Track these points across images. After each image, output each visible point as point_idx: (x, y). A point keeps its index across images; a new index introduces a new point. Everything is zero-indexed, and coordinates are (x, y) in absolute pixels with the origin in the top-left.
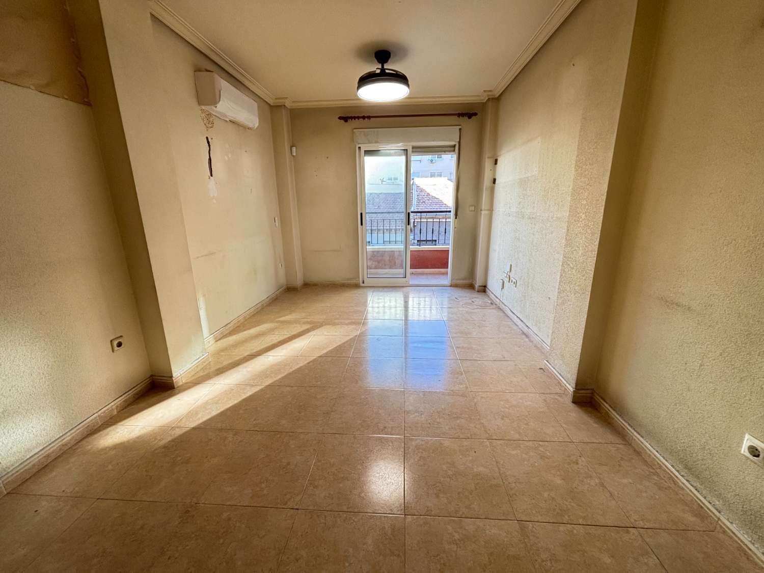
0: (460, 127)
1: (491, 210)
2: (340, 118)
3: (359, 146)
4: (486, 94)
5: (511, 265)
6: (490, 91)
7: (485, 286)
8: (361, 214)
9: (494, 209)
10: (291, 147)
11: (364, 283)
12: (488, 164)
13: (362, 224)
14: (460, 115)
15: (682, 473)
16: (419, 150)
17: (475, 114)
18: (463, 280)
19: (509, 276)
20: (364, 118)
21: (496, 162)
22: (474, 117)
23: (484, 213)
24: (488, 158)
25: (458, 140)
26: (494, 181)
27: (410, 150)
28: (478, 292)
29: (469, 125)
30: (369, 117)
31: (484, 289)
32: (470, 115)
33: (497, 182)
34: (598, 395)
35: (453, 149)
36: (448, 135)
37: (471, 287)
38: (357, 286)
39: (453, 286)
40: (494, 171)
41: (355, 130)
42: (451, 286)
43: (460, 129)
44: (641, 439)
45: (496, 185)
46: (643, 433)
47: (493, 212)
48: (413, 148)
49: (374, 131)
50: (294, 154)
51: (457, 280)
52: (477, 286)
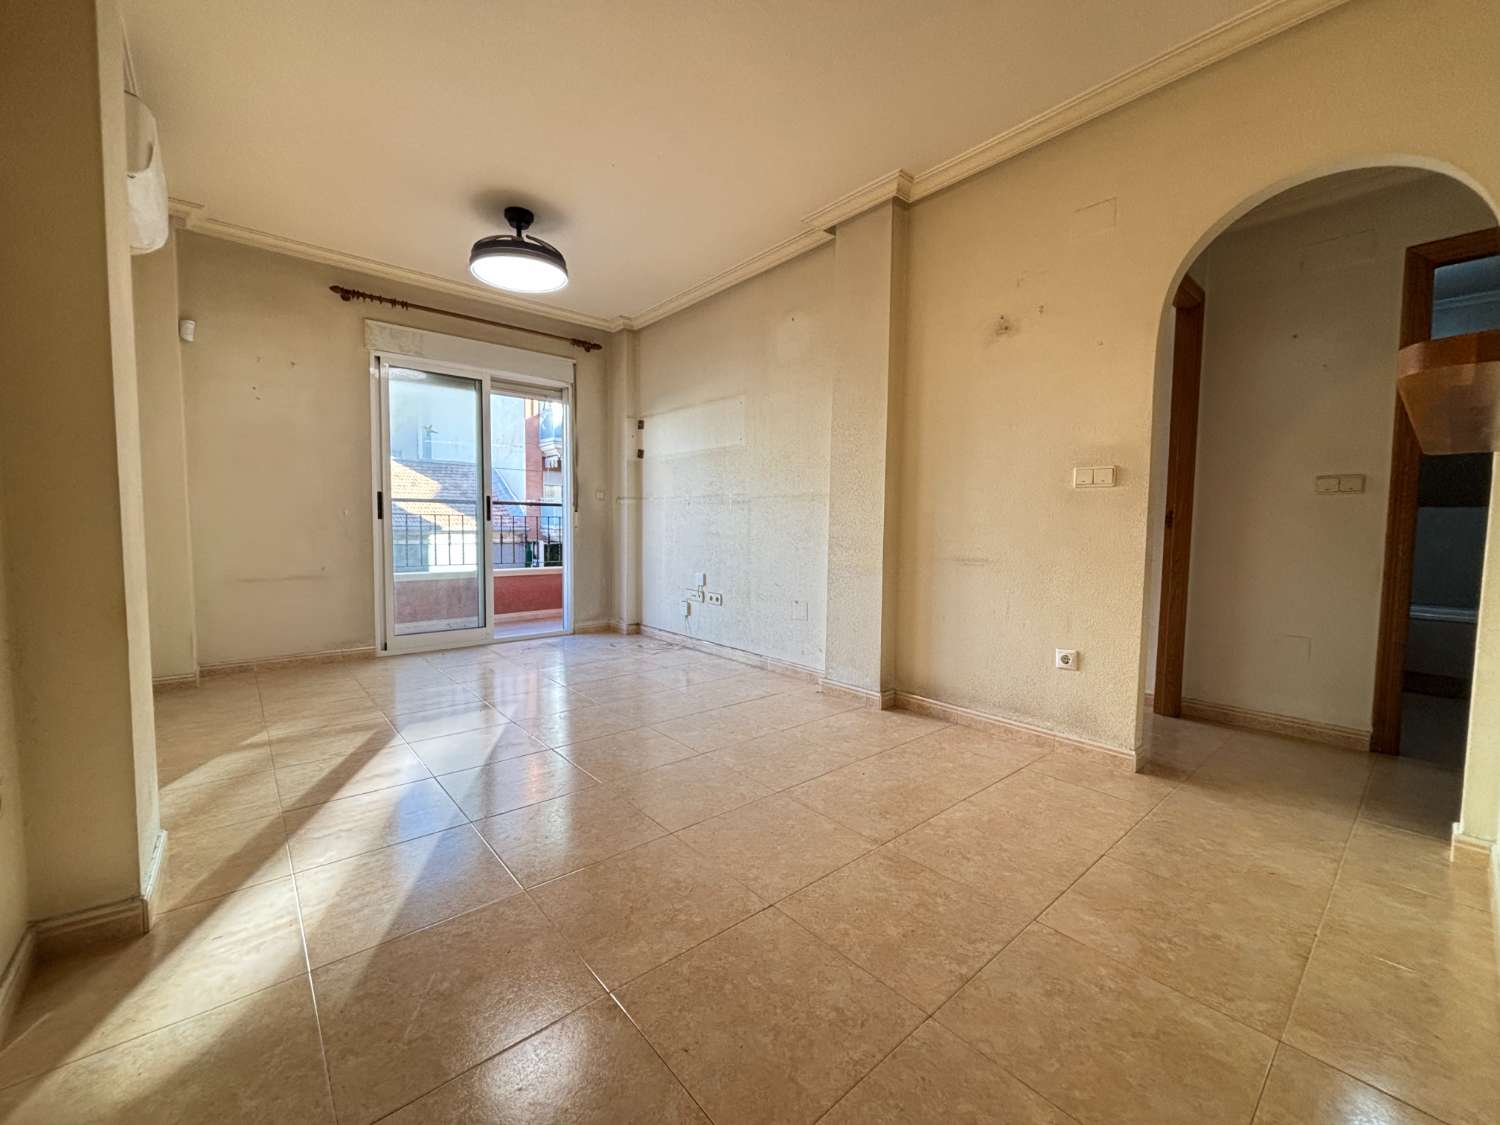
0: (574, 361)
1: (639, 498)
2: (334, 289)
3: (378, 354)
4: (622, 321)
5: (705, 576)
6: (629, 319)
7: (638, 624)
8: (380, 495)
9: (644, 495)
10: (183, 318)
11: (386, 649)
12: (627, 427)
13: (380, 516)
14: (576, 342)
15: (1015, 718)
16: (503, 385)
17: (598, 347)
18: (594, 619)
19: (703, 593)
20: (394, 302)
21: (641, 425)
22: (594, 352)
23: (627, 504)
24: (628, 417)
25: (572, 381)
26: (640, 454)
27: (486, 385)
28: (629, 634)
29: (589, 362)
30: (404, 305)
31: (637, 629)
32: (589, 346)
33: (645, 454)
34: (902, 691)
35: (559, 394)
36: (557, 368)
37: (610, 630)
38: (368, 658)
39: (579, 633)
40: (639, 440)
41: (369, 322)
42: (574, 634)
43: (574, 365)
44: (969, 711)
45: (644, 459)
46: (967, 704)
47: (644, 501)
48: (493, 380)
49: (414, 334)
50: (190, 338)
51: (583, 621)
52: (624, 626)
